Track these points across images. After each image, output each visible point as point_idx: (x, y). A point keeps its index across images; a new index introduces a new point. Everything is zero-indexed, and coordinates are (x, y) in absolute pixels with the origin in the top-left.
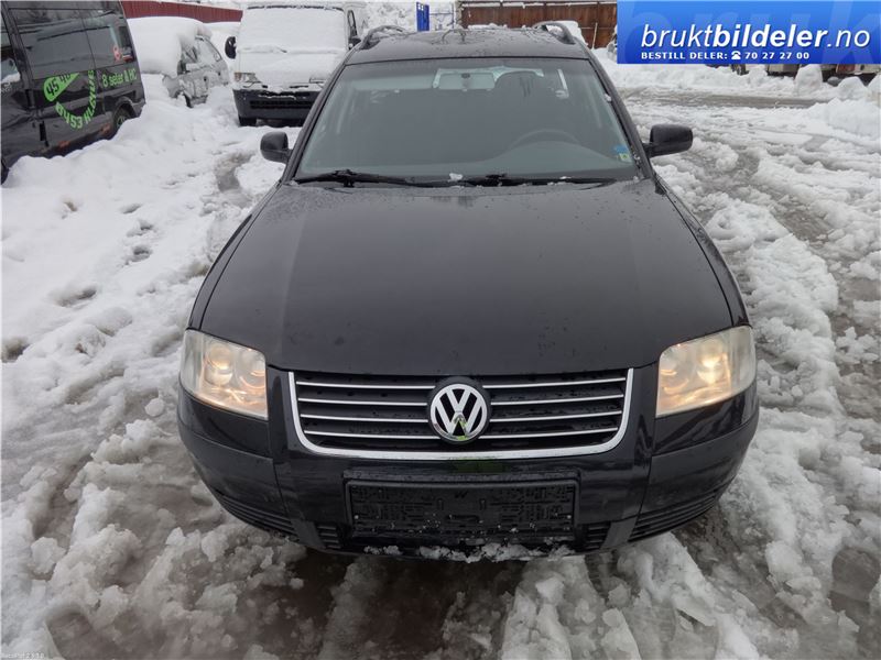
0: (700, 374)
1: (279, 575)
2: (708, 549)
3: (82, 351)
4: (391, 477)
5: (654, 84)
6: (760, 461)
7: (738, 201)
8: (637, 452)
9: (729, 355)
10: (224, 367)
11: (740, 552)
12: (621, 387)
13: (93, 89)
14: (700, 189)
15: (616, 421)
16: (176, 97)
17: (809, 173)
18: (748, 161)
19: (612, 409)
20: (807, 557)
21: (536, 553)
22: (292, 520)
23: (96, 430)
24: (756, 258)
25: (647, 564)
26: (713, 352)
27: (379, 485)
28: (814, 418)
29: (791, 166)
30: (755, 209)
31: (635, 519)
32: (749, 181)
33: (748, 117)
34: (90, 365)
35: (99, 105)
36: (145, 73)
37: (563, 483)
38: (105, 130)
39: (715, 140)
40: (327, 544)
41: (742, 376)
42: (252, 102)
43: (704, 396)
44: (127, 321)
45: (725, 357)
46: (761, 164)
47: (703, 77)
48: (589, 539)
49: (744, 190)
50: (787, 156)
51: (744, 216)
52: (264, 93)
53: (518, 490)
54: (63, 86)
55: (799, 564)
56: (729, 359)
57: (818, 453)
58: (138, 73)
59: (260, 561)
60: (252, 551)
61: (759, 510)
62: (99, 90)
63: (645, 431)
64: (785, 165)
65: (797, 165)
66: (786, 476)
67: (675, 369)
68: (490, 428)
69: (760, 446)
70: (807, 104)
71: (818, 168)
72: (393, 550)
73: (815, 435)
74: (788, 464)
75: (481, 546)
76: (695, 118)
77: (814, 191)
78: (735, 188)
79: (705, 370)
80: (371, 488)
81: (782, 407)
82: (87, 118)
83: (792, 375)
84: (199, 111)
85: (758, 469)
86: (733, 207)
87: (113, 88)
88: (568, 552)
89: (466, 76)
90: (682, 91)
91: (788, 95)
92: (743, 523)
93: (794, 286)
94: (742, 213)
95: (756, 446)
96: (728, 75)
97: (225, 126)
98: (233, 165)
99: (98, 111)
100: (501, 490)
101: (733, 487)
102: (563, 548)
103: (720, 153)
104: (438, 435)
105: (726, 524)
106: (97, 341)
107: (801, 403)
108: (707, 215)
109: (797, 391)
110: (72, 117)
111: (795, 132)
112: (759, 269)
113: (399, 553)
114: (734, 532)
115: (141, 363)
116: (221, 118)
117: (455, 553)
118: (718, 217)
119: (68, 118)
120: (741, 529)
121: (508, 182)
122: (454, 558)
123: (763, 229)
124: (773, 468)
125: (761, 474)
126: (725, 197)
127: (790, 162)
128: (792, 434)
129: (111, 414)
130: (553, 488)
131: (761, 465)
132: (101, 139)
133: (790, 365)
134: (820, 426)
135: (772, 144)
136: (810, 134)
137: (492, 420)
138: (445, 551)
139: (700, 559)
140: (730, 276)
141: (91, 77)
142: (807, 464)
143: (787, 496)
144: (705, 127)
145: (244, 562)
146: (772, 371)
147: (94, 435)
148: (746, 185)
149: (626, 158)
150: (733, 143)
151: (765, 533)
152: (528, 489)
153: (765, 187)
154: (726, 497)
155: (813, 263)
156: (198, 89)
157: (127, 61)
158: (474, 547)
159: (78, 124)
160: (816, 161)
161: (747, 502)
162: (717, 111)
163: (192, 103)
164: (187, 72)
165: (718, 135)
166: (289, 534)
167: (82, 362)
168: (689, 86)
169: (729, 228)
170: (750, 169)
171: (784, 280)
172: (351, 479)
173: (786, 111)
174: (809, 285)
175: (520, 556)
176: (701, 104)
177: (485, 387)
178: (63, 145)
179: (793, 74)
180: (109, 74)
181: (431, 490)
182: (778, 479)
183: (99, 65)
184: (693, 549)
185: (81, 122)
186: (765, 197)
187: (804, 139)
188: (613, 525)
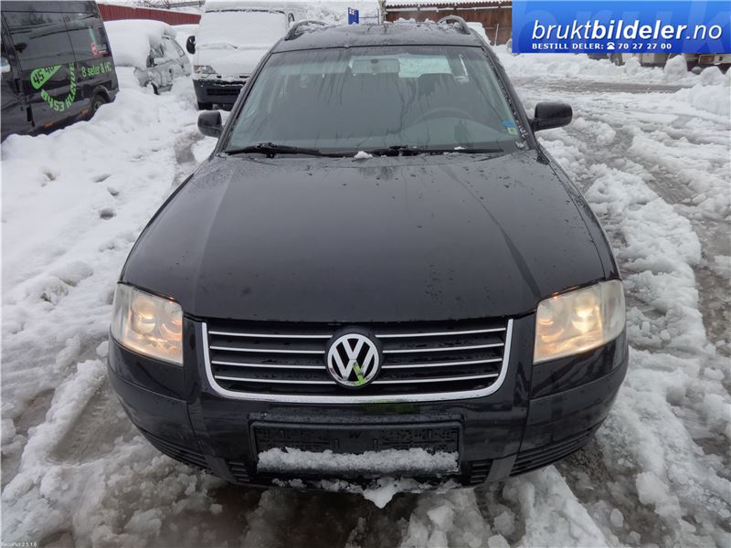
0: (575, 323)
1: (201, 501)
2: (584, 478)
3: (46, 300)
4: (291, 418)
5: (545, 74)
6: (632, 398)
7: (615, 170)
8: (517, 395)
9: (601, 306)
10: (149, 317)
11: (613, 481)
12: (502, 336)
13: (73, 79)
14: (582, 160)
15: (496, 367)
16: (145, 85)
17: (676, 146)
18: (624, 137)
19: (493, 357)
20: (674, 486)
21: (427, 486)
22: (206, 456)
23: (52, 369)
24: (630, 219)
25: (529, 493)
26: (586, 304)
27: (281, 425)
28: (680, 359)
29: (661, 141)
30: (629, 177)
31: (515, 456)
32: (625, 153)
33: (625, 101)
34: (53, 312)
35: (78, 92)
36: (120, 65)
37: (448, 425)
38: (84, 112)
39: (596, 120)
40: (238, 478)
41: (612, 325)
42: (208, 90)
43: (579, 344)
44: (88, 273)
45: (597, 308)
46: (635, 139)
47: (586, 68)
48: (474, 474)
49: (621, 161)
50: (657, 132)
51: (620, 183)
52: (218, 82)
53: (407, 431)
54: (47, 76)
55: (667, 493)
56: (601, 310)
57: (684, 391)
58: (113, 66)
59: (184, 489)
60: (178, 479)
61: (631, 443)
62: (79, 80)
63: (523, 377)
64: (655, 140)
65: (666, 140)
66: (655, 411)
67: (552, 320)
68: (382, 374)
69: (632, 385)
70: (674, 89)
71: (684, 142)
72: (297, 483)
73: (680, 376)
74: (658, 401)
75: (376, 479)
76: (579, 102)
77: (680, 162)
78: (612, 159)
79: (579, 319)
80: (274, 428)
81: (652, 349)
82: (69, 103)
83: (661, 320)
84: (165, 97)
85: (629, 405)
86: (611, 176)
87: (91, 78)
88: (456, 485)
89: (375, 61)
90: (569, 80)
91: (658, 82)
92: (617, 454)
93: (663, 242)
94: (619, 180)
95: (628, 384)
96: (608, 65)
97: (186, 110)
98: (190, 142)
99: (78, 98)
100: (392, 431)
101: (607, 422)
102: (451, 481)
103: (600, 130)
104: (334, 380)
105: (601, 455)
106: (60, 291)
107: (669, 346)
108: (588, 182)
109: (665, 334)
110: (56, 102)
111: (664, 113)
112: (631, 228)
113: (303, 486)
114: (608, 463)
115: (97, 309)
116: (182, 103)
117: (353, 486)
118: (598, 184)
119: (51, 103)
120: (614, 460)
121: (408, 153)
122: (351, 491)
123: (636, 194)
124: (644, 404)
125: (633, 409)
126: (603, 167)
127: (660, 138)
128: (660, 373)
129: (67, 354)
130: (439, 429)
131: (632, 401)
132: (80, 120)
133: (660, 312)
134: (685, 366)
135: (645, 122)
136: (676, 114)
137: (383, 367)
138: (343, 484)
139: (577, 487)
140: (603, 235)
141: (72, 69)
142: (674, 401)
143: (656, 431)
144: (588, 109)
145: (170, 489)
146: (643, 317)
147: (51, 374)
148: (623, 157)
149: (513, 131)
150: (612, 121)
151: (636, 464)
152: (416, 430)
153: (638, 158)
154: (602, 431)
155: (679, 223)
156: (164, 79)
157: (105, 55)
158: (370, 480)
159: (60, 108)
160: (682, 136)
161: (621, 435)
162: (597, 95)
163: (158, 91)
164: (155, 65)
165: (598, 115)
166: (205, 468)
167: (46, 309)
168: (574, 75)
169: (607, 193)
170: (626, 143)
171: (655, 238)
172: (256, 420)
173: (656, 95)
174: (676, 241)
175: (412, 489)
176: (585, 90)
177: (377, 336)
178: (47, 125)
179: (662, 65)
180: (87, 66)
181: (328, 431)
182: (649, 414)
183: (79, 58)
184: (571, 478)
185: (63, 106)
186: (638, 167)
187: (672, 118)
188: (494, 462)
